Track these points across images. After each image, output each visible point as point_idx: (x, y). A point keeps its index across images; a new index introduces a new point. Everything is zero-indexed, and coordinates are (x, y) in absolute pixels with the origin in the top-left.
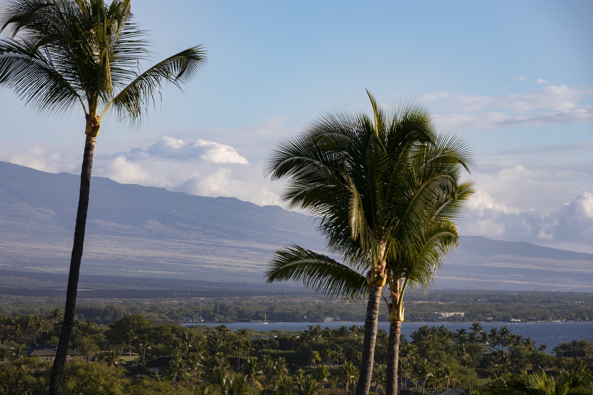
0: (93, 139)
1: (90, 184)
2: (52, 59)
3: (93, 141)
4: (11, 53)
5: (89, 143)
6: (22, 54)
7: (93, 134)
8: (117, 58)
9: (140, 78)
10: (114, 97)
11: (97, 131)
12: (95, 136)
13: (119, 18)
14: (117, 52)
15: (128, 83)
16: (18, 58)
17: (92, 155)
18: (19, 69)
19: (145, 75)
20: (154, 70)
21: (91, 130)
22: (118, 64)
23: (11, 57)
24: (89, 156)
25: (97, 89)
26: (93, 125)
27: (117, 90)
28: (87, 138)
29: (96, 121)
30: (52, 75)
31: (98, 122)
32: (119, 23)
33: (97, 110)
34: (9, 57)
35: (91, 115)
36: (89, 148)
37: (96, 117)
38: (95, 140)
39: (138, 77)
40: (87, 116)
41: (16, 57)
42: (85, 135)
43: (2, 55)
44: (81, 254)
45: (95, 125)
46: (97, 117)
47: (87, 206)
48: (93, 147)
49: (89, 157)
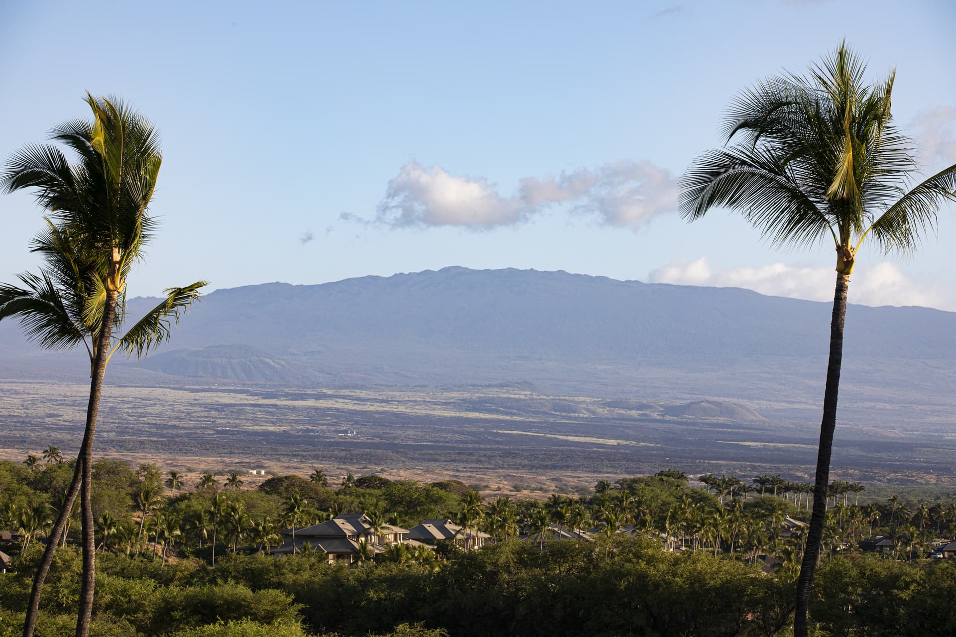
0: (846, 277)
1: (844, 336)
2: (796, 176)
3: (846, 280)
4: (746, 168)
5: (841, 283)
6: (759, 169)
7: (846, 271)
8: (876, 172)
9: (907, 197)
10: (875, 222)
11: (851, 267)
12: (848, 273)
13: (879, 119)
14: (876, 164)
15: (892, 202)
16: (754, 174)
17: (845, 298)
18: (754, 188)
19: (913, 193)
20: (925, 186)
21: (843, 267)
22: (878, 179)
23: (745, 173)
24: (841, 299)
25: (848, 213)
26: (845, 260)
27: (877, 213)
28: (838, 276)
29: (849, 254)
30: (795, 195)
31: (852, 255)
32: (880, 124)
33: (850, 240)
34: (742, 173)
35: (844, 246)
36: (840, 288)
37: (849, 248)
38: (849, 279)
39: (904, 196)
40: (839, 249)
41: (751, 173)
42: (837, 272)
43: (734, 170)
44: (833, 426)
45: (848, 259)
46: (851, 248)
47: (840, 364)
48: (847, 287)
49: (841, 301)
